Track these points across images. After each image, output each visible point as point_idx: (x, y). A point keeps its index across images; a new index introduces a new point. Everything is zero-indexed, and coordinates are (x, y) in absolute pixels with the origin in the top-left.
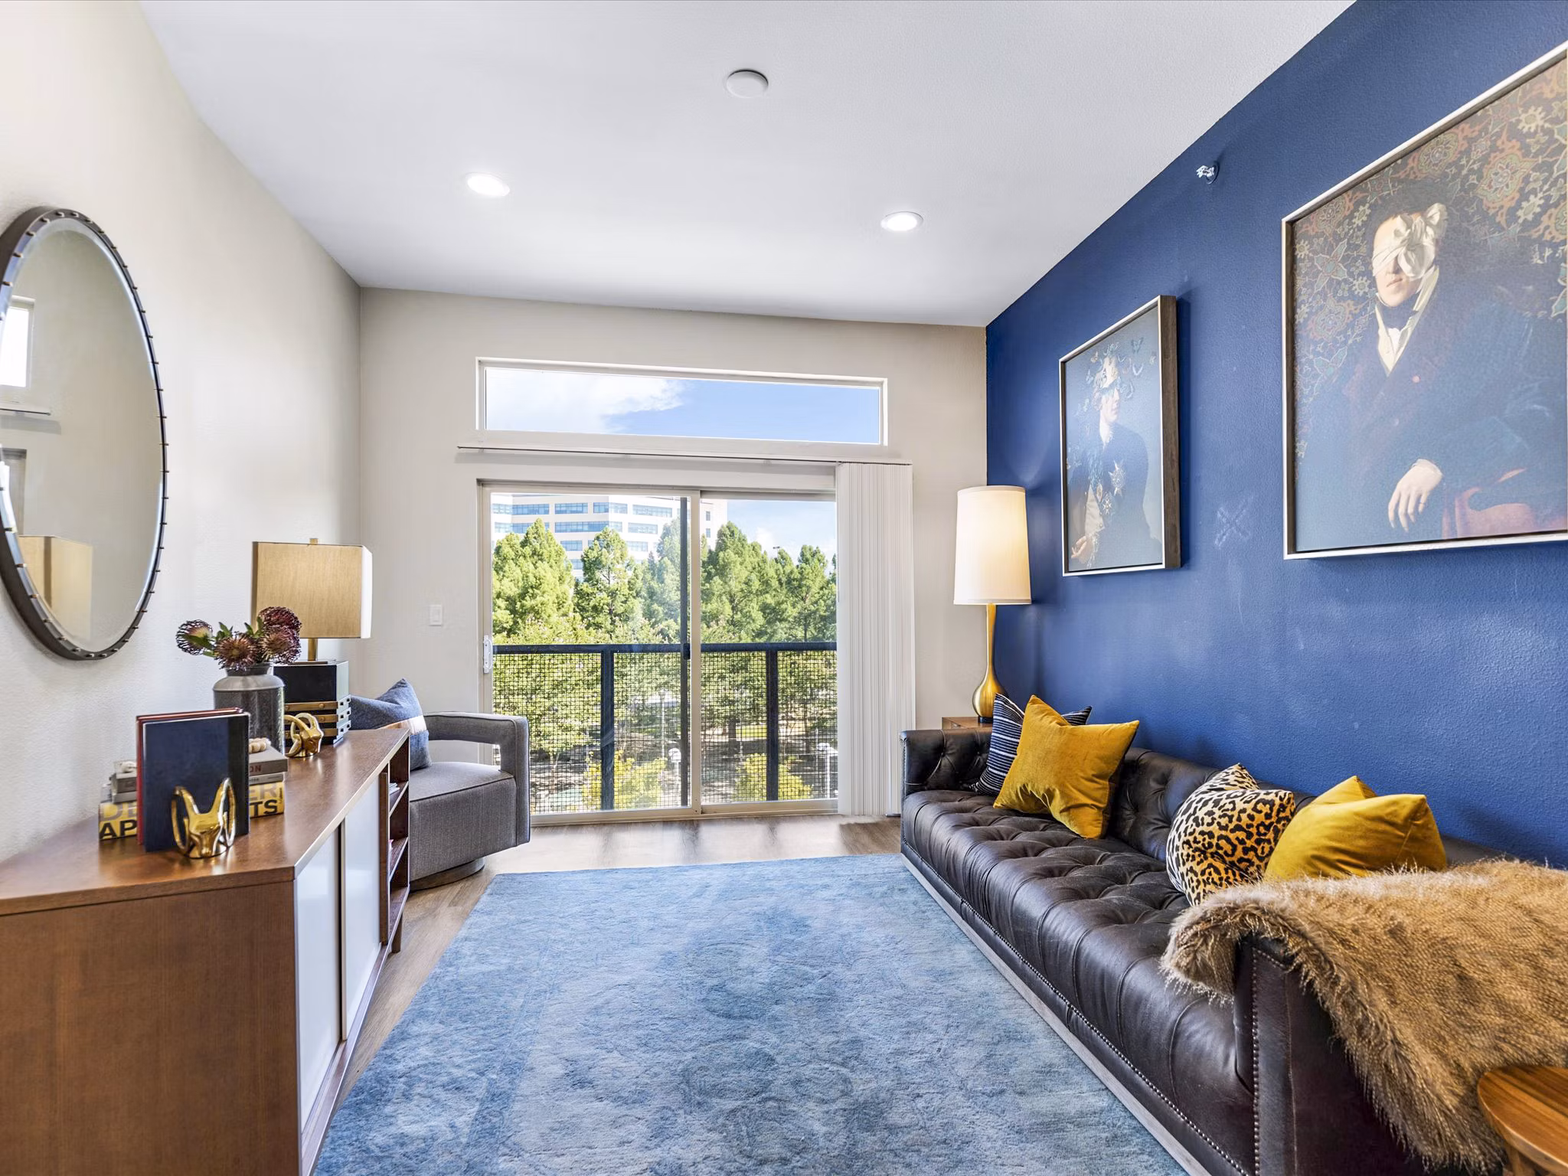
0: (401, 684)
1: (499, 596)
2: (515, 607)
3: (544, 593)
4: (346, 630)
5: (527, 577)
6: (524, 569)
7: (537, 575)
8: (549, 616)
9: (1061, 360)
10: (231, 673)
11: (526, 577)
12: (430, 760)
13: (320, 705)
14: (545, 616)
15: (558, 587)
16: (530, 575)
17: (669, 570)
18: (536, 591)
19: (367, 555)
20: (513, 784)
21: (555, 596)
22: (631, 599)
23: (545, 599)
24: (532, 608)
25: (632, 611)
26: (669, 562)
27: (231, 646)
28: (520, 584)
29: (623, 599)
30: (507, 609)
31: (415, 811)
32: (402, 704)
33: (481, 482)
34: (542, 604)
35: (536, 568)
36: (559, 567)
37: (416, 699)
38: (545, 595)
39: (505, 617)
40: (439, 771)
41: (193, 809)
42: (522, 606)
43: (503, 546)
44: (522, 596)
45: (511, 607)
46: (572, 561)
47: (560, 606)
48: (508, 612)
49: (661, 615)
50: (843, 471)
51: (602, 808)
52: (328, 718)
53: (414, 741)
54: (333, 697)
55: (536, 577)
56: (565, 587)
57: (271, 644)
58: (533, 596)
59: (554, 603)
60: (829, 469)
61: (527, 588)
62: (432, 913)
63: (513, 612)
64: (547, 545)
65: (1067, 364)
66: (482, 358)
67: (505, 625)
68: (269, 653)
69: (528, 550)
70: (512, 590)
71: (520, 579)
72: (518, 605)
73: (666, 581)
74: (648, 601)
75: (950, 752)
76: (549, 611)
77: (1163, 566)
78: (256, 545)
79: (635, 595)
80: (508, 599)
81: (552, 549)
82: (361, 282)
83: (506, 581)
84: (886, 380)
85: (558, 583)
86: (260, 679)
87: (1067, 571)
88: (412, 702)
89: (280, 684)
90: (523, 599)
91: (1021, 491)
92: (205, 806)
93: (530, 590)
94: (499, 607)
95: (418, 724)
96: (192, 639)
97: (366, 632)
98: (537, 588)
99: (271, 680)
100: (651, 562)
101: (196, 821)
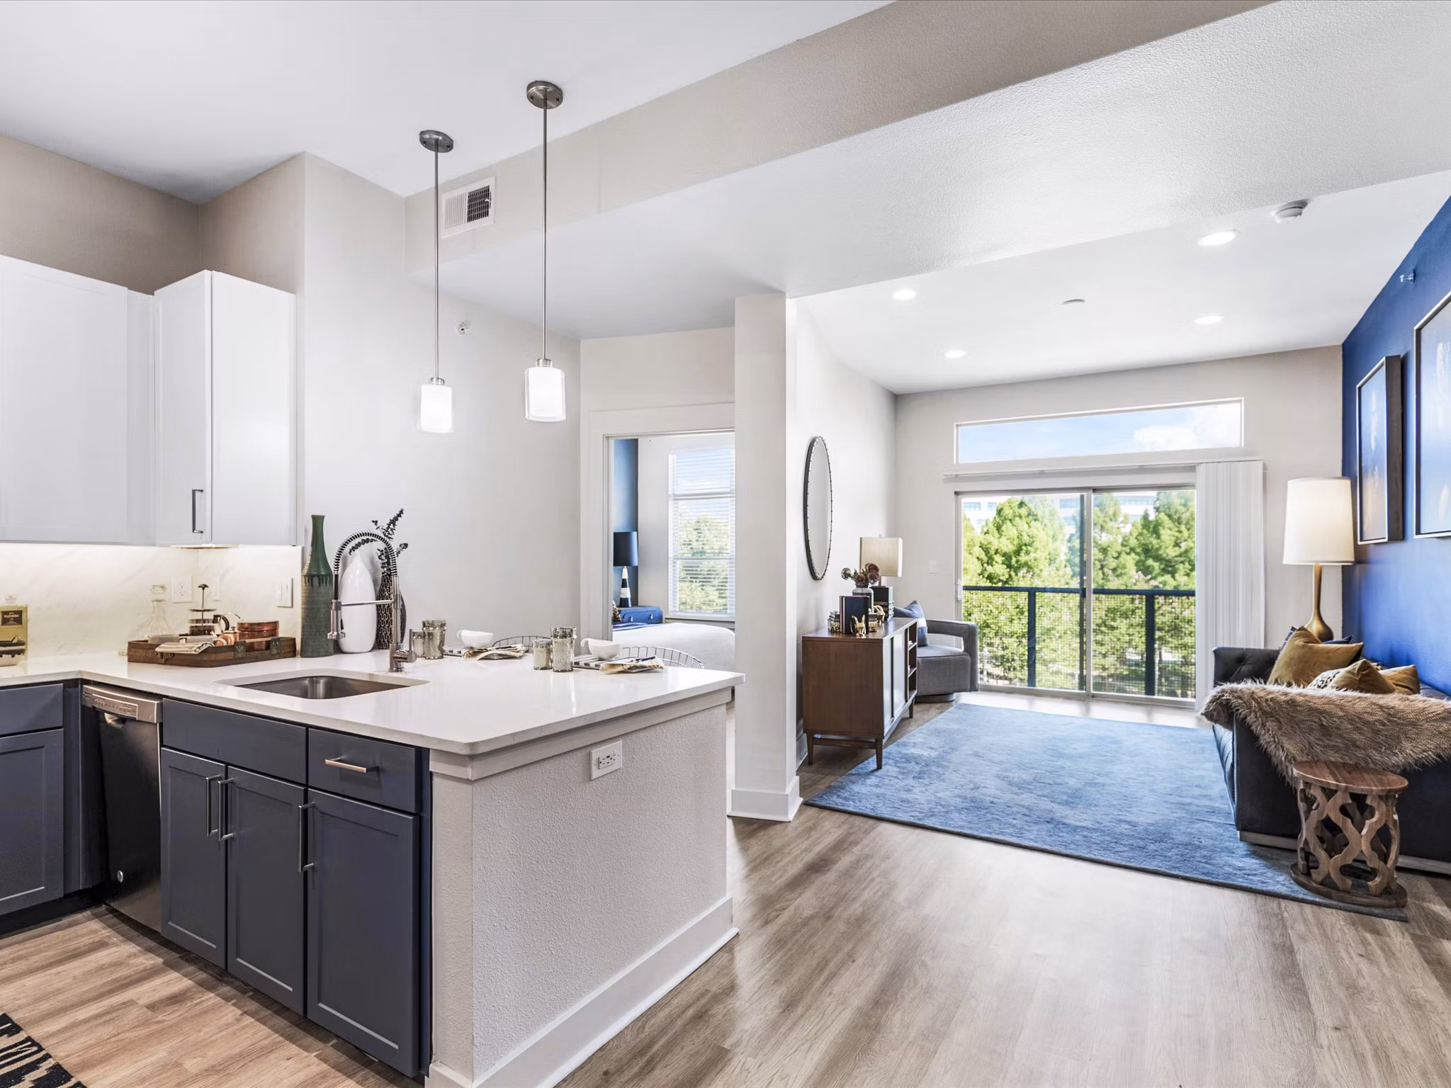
0: (915, 602)
1: (997, 552)
2: (1011, 562)
3: (1036, 549)
4: (892, 573)
5: (1022, 535)
6: (1020, 528)
7: (1030, 534)
8: (1041, 570)
9: (1358, 386)
10: (857, 587)
11: (1020, 536)
12: (928, 642)
13: (883, 603)
14: (1037, 571)
15: (1050, 544)
16: (1024, 534)
17: (1166, 526)
18: (1029, 548)
19: (900, 541)
20: (969, 658)
21: (1047, 553)
22: (1124, 555)
23: (1038, 555)
24: (1026, 564)
25: (1124, 567)
26: (1166, 518)
27: (859, 577)
28: (1016, 542)
29: (1116, 555)
30: (1003, 563)
31: (920, 662)
32: (915, 612)
33: (957, 493)
34: (1035, 560)
35: (1030, 527)
36: (1052, 526)
37: (921, 609)
38: (1038, 552)
39: (1002, 571)
40: (932, 648)
41: (857, 622)
42: (1017, 561)
43: (1005, 507)
44: (1018, 552)
45: (1007, 562)
46: (1065, 518)
47: (1051, 561)
48: (1005, 566)
49: (1157, 570)
50: (1201, 470)
51: (1028, 686)
52: (886, 609)
53: (920, 631)
54: (887, 601)
55: (1029, 536)
56: (1058, 543)
57: (870, 576)
58: (1027, 553)
59: (1046, 559)
60: (1192, 469)
61: (1021, 546)
62: (928, 710)
63: (1009, 566)
64: (1041, 506)
65: (1363, 389)
66: (958, 423)
67: (1002, 578)
68: (870, 580)
69: (1023, 511)
70: (1008, 547)
71: (1016, 538)
72: (1014, 560)
73: (1162, 537)
74: (1143, 557)
75: (1249, 662)
76: (1041, 567)
77: (1386, 540)
78: (861, 539)
79: (1128, 551)
80: (1004, 555)
81: (1046, 510)
82: (896, 393)
83: (1003, 539)
84: (1243, 398)
85: (1050, 540)
86: (866, 589)
87: (1361, 540)
88: (919, 611)
89: (872, 592)
90: (1019, 555)
91: (1347, 479)
92: (860, 621)
93: (1024, 548)
94: (997, 562)
95: (922, 623)
96: (846, 575)
97: (900, 574)
98: (1030, 545)
99: (869, 590)
100: (1146, 517)
101: (858, 625)
